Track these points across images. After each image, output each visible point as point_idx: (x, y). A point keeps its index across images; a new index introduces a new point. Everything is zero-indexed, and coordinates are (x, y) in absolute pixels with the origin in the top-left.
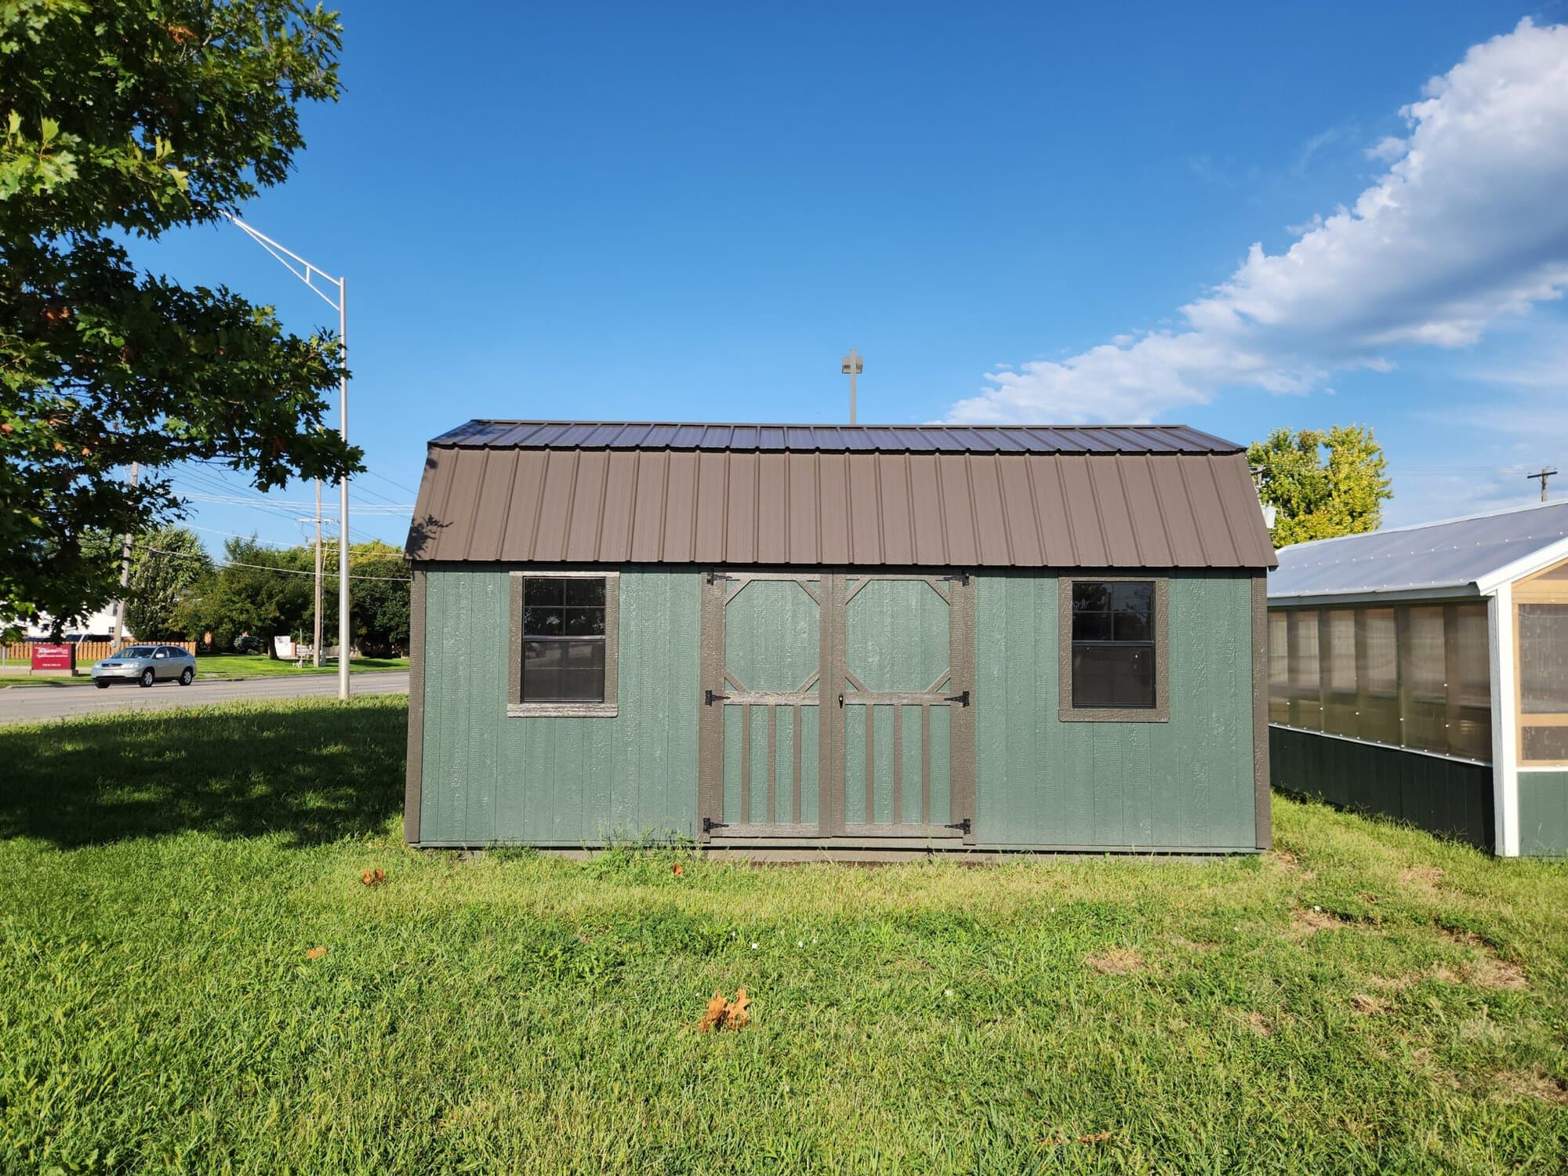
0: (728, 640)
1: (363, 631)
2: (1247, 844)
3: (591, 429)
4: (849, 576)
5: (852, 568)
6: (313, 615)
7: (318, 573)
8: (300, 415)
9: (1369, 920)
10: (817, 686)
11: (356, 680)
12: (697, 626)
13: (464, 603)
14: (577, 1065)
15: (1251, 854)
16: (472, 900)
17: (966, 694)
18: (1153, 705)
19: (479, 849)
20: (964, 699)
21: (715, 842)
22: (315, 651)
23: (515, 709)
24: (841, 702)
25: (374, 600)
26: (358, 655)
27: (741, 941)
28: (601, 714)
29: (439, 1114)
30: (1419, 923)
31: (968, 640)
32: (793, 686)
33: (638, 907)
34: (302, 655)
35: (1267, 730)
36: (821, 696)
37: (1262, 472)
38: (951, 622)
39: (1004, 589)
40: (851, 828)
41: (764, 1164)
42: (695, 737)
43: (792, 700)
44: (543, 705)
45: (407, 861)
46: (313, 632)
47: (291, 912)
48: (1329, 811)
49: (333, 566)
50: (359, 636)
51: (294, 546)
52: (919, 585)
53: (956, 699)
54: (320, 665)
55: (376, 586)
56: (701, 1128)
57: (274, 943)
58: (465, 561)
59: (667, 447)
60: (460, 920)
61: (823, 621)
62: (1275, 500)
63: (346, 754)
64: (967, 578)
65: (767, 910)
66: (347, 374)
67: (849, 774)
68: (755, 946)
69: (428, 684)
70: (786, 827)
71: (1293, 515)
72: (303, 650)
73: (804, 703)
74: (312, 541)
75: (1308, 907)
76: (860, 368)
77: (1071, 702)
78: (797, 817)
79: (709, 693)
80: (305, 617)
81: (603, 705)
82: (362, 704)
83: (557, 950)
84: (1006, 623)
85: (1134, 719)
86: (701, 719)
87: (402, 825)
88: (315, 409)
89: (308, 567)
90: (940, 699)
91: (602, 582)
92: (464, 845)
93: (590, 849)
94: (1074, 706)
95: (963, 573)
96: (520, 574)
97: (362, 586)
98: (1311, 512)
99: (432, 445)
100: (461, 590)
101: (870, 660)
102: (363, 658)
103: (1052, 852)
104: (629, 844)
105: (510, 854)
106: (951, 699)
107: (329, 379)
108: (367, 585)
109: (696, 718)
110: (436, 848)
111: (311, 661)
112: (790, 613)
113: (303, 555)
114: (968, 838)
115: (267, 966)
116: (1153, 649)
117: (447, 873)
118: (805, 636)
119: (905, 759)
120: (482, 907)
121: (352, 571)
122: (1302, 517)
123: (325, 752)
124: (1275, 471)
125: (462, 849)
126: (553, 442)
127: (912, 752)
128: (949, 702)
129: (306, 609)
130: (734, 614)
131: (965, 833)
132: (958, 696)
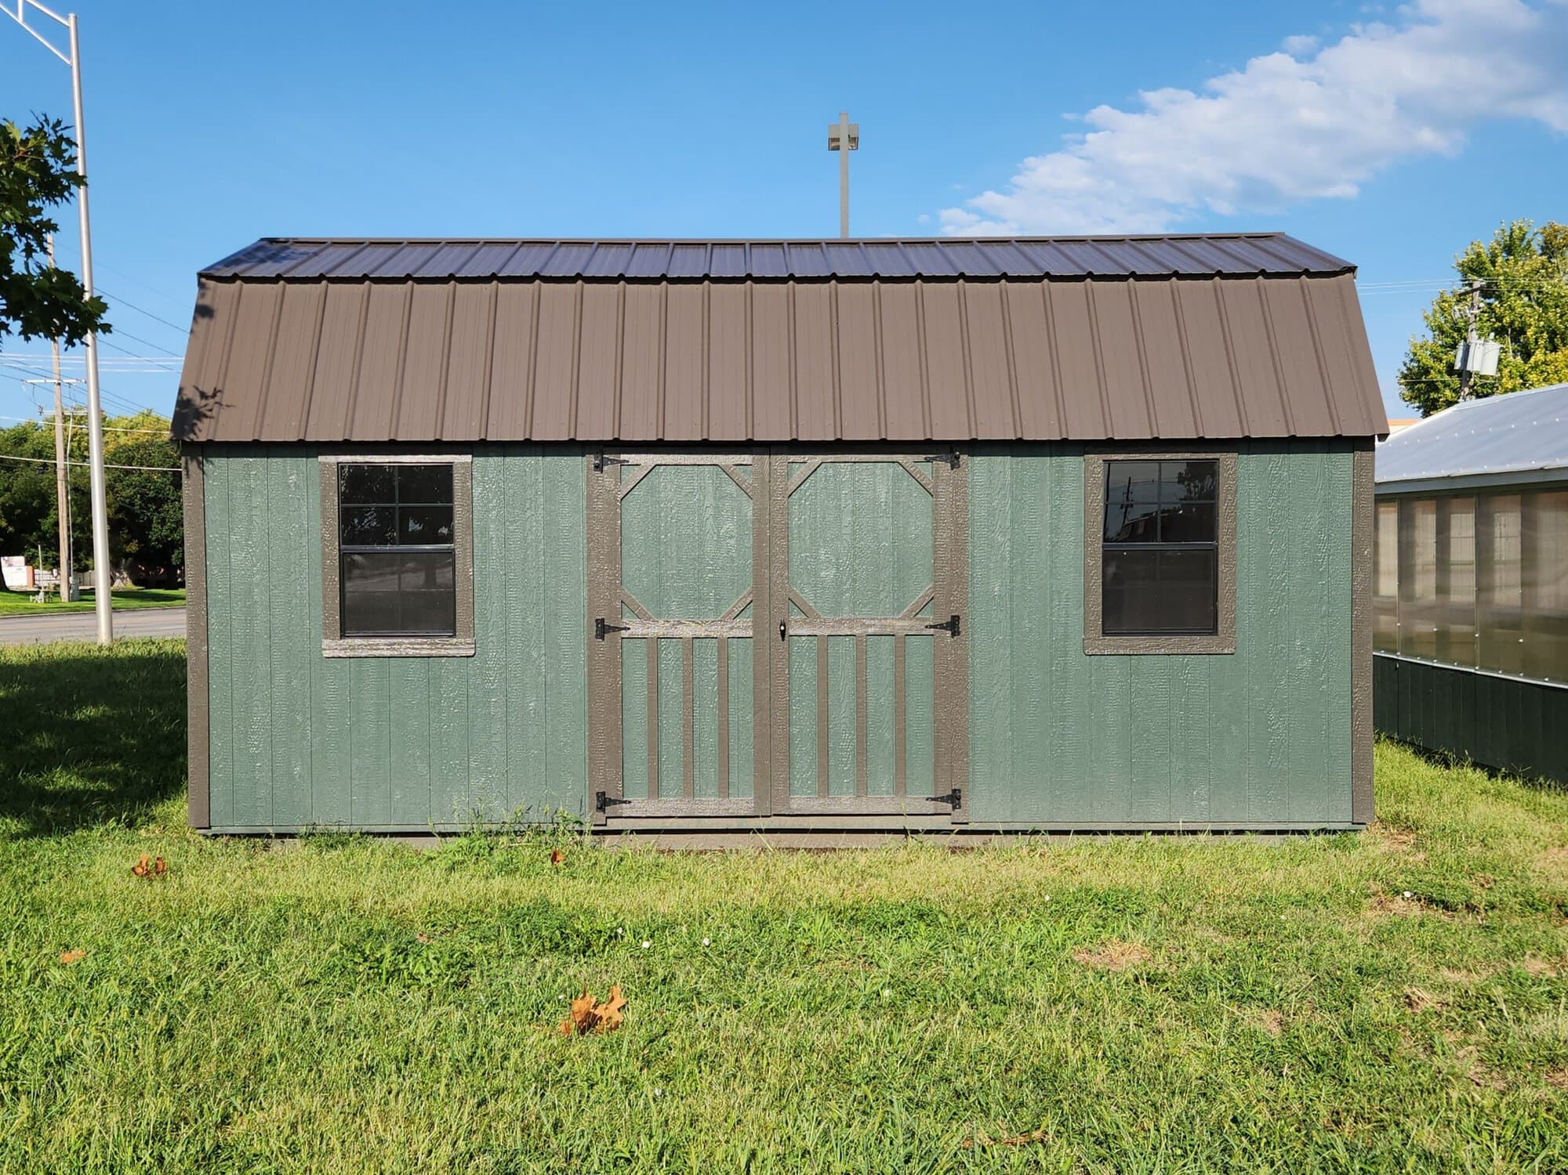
0: (625, 548)
1: (133, 547)
2: (1341, 818)
3: (432, 249)
4: (792, 458)
5: (795, 447)
6: (57, 524)
7: (60, 462)
8: (16, 239)
9: (1471, 908)
10: (750, 611)
11: (121, 620)
12: (582, 529)
13: (257, 500)
14: (399, 1070)
15: (1344, 831)
16: (277, 893)
17: (955, 620)
18: (1214, 631)
19: (292, 836)
20: (953, 625)
21: (613, 824)
22: (62, 578)
23: (333, 647)
24: (783, 633)
25: (146, 501)
26: (125, 583)
27: (628, 937)
28: (451, 652)
29: (226, 1119)
30: (1537, 909)
31: (959, 546)
32: (717, 611)
33: (497, 902)
34: (43, 584)
35: (1371, 662)
36: (756, 626)
37: (1481, 289)
38: (936, 520)
39: (1009, 472)
40: (797, 804)
41: (615, 1166)
42: (582, 680)
43: (715, 630)
44: (372, 641)
45: (193, 850)
46: (58, 550)
47: (38, 910)
48: (1479, 777)
49: (79, 452)
50: (127, 555)
51: (23, 421)
52: (891, 469)
53: (941, 626)
54: (71, 599)
55: (148, 480)
56: (544, 1131)
57: (16, 945)
58: (256, 443)
59: (536, 276)
60: (260, 917)
61: (758, 520)
62: (1500, 332)
63: (110, 718)
64: (957, 458)
65: (668, 905)
66: (80, 180)
67: (795, 730)
68: (646, 945)
69: (213, 613)
70: (710, 804)
71: (1527, 355)
72: (45, 578)
73: (732, 634)
74: (48, 413)
75: (1397, 893)
76: (854, 140)
77: (1100, 628)
78: (725, 789)
79: (600, 622)
80: (44, 528)
81: (454, 640)
82: (131, 650)
83: (387, 950)
84: (1011, 521)
85: (1187, 651)
86: (590, 658)
87: (186, 807)
88: (37, 232)
89: (44, 451)
90: (917, 626)
91: (448, 469)
92: (270, 830)
93: (443, 835)
94: (1104, 633)
95: (952, 452)
96: (332, 459)
97: (127, 480)
98: (1555, 349)
99: (204, 276)
100: (253, 483)
101: (823, 574)
102: (135, 588)
103: (1067, 833)
104: (494, 828)
105: (335, 840)
106: (935, 627)
107: (55, 187)
108: (135, 478)
109: (583, 658)
110: (233, 835)
111: (57, 593)
112: (710, 511)
113: (36, 434)
114: (958, 815)
115: (9, 969)
116: (1214, 552)
117: (247, 864)
118: (732, 542)
119: (871, 709)
120: (290, 902)
121: (109, 459)
122: (1539, 356)
123: (79, 716)
124: (1504, 287)
125: (268, 836)
126: (373, 272)
127: (881, 698)
128: (932, 631)
129: (46, 516)
130: (634, 512)
131: (954, 808)
132: (944, 622)
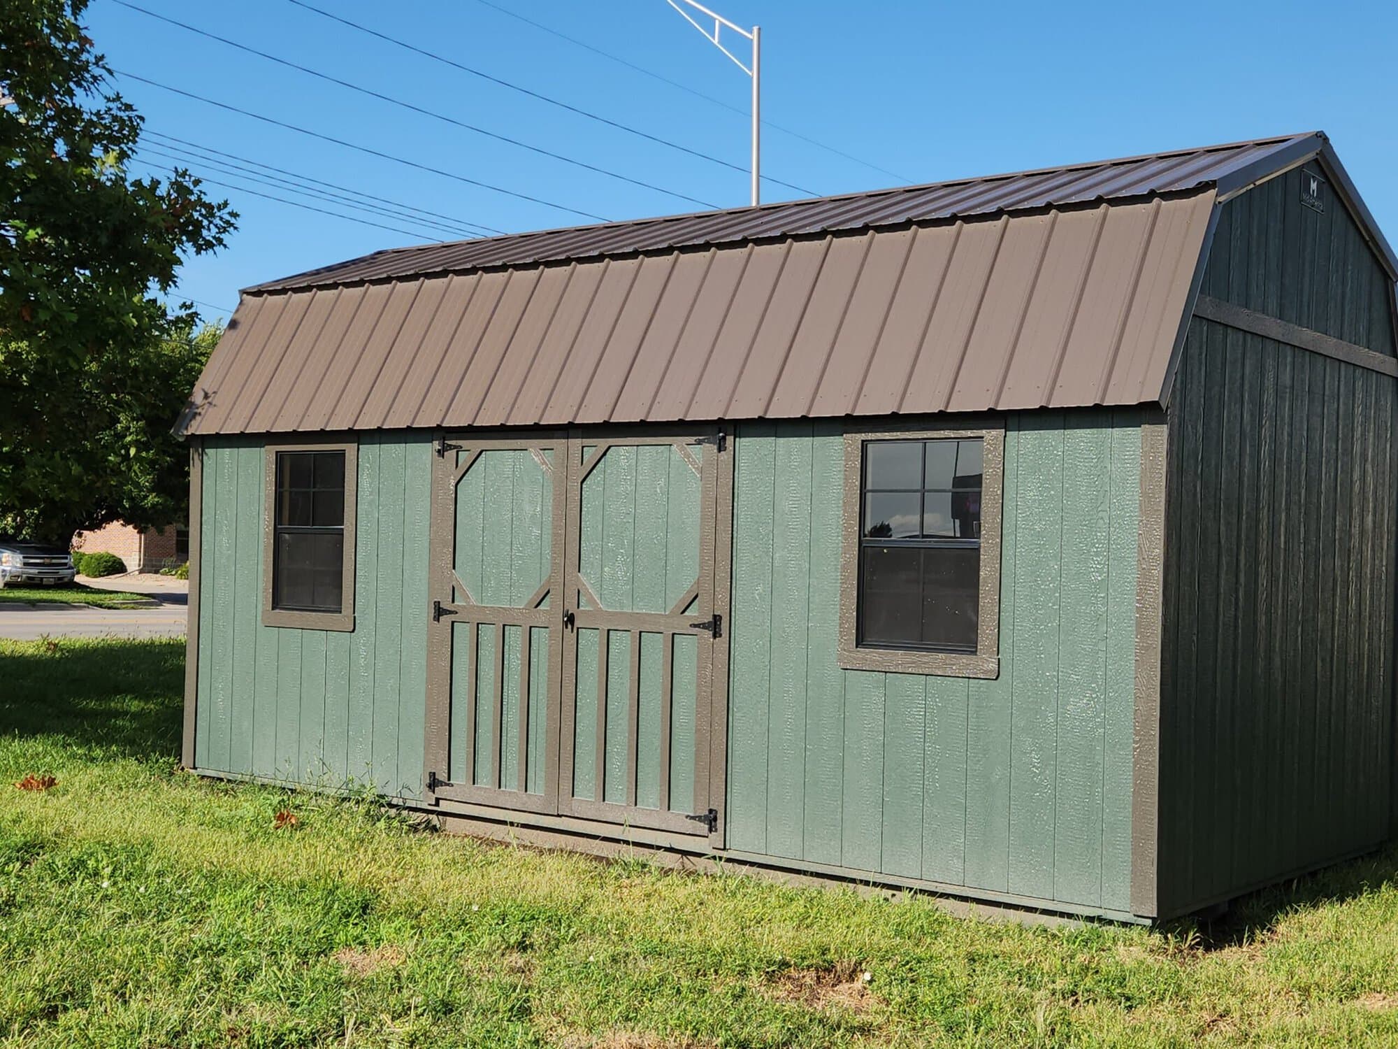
2: (1118, 904)
4: (586, 442)
5: (587, 430)
10: (548, 600)
12: (428, 514)
13: (231, 486)
17: (717, 620)
18: (973, 649)
20: (715, 625)
21: (441, 806)
23: (269, 617)
24: (572, 625)
28: (339, 628)
31: (723, 537)
32: (523, 598)
36: (552, 614)
38: (702, 507)
39: (773, 455)
40: (580, 805)
42: (424, 663)
43: (522, 619)
44: (292, 613)
52: (667, 452)
53: (704, 626)
61: (557, 505)
64: (724, 439)
67: (580, 728)
70: (511, 795)
73: (534, 623)
77: (854, 637)
78: (523, 781)
79: (437, 605)
81: (341, 617)
85: (946, 671)
86: (429, 641)
90: (684, 624)
91: (343, 458)
92: (227, 776)
94: (858, 645)
95: (719, 432)
96: (273, 449)
99: (244, 292)
106: (699, 626)
109: (425, 638)
116: (978, 553)
118: (537, 528)
119: (643, 713)
128: (696, 630)
130: (465, 498)
131: (710, 831)
132: (706, 621)
